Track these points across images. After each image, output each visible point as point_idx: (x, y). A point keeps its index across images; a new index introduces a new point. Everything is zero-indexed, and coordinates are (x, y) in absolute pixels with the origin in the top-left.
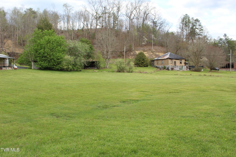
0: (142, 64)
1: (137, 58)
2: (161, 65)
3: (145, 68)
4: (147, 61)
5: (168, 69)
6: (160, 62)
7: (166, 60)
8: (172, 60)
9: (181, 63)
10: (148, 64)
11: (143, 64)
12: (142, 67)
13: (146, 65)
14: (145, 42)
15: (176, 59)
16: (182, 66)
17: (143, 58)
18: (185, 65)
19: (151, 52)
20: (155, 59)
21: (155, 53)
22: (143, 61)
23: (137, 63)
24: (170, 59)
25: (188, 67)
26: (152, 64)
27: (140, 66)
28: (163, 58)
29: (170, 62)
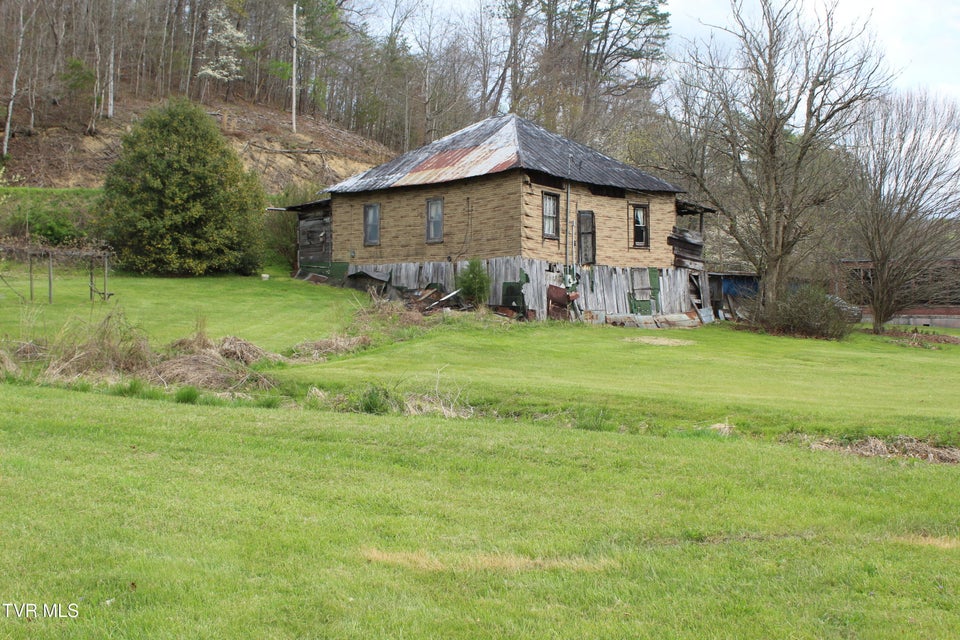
0: (187, 240)
1: (130, 175)
2: (419, 254)
3: (219, 286)
4: (243, 210)
5: (512, 302)
6: (400, 218)
7: (486, 191)
8: (556, 197)
9: (641, 236)
10: (259, 248)
11: (202, 246)
12: (186, 274)
13: (232, 256)
14: (223, 58)
15: (597, 181)
16: (656, 273)
17: (198, 169)
18: (678, 264)
19: (277, 147)
20: (333, 188)
21: (313, 158)
22: (197, 210)
23: (131, 223)
24: (538, 177)
25: (704, 284)
26: (303, 240)
27: (161, 270)
28: (448, 174)
29: (534, 222)
